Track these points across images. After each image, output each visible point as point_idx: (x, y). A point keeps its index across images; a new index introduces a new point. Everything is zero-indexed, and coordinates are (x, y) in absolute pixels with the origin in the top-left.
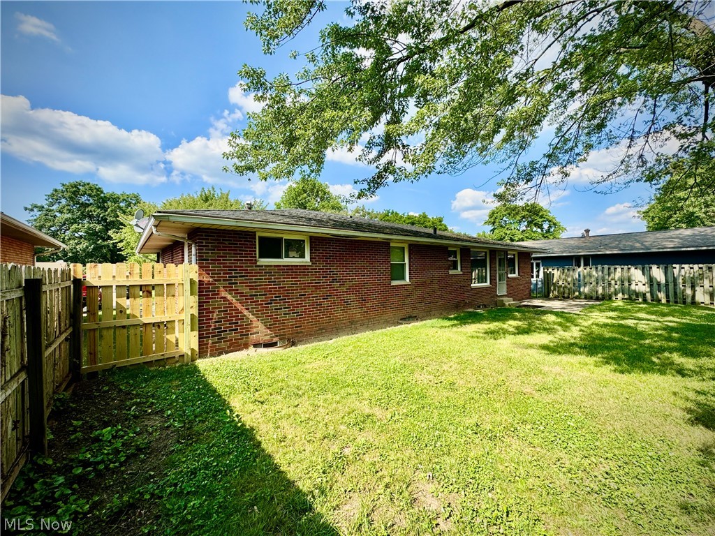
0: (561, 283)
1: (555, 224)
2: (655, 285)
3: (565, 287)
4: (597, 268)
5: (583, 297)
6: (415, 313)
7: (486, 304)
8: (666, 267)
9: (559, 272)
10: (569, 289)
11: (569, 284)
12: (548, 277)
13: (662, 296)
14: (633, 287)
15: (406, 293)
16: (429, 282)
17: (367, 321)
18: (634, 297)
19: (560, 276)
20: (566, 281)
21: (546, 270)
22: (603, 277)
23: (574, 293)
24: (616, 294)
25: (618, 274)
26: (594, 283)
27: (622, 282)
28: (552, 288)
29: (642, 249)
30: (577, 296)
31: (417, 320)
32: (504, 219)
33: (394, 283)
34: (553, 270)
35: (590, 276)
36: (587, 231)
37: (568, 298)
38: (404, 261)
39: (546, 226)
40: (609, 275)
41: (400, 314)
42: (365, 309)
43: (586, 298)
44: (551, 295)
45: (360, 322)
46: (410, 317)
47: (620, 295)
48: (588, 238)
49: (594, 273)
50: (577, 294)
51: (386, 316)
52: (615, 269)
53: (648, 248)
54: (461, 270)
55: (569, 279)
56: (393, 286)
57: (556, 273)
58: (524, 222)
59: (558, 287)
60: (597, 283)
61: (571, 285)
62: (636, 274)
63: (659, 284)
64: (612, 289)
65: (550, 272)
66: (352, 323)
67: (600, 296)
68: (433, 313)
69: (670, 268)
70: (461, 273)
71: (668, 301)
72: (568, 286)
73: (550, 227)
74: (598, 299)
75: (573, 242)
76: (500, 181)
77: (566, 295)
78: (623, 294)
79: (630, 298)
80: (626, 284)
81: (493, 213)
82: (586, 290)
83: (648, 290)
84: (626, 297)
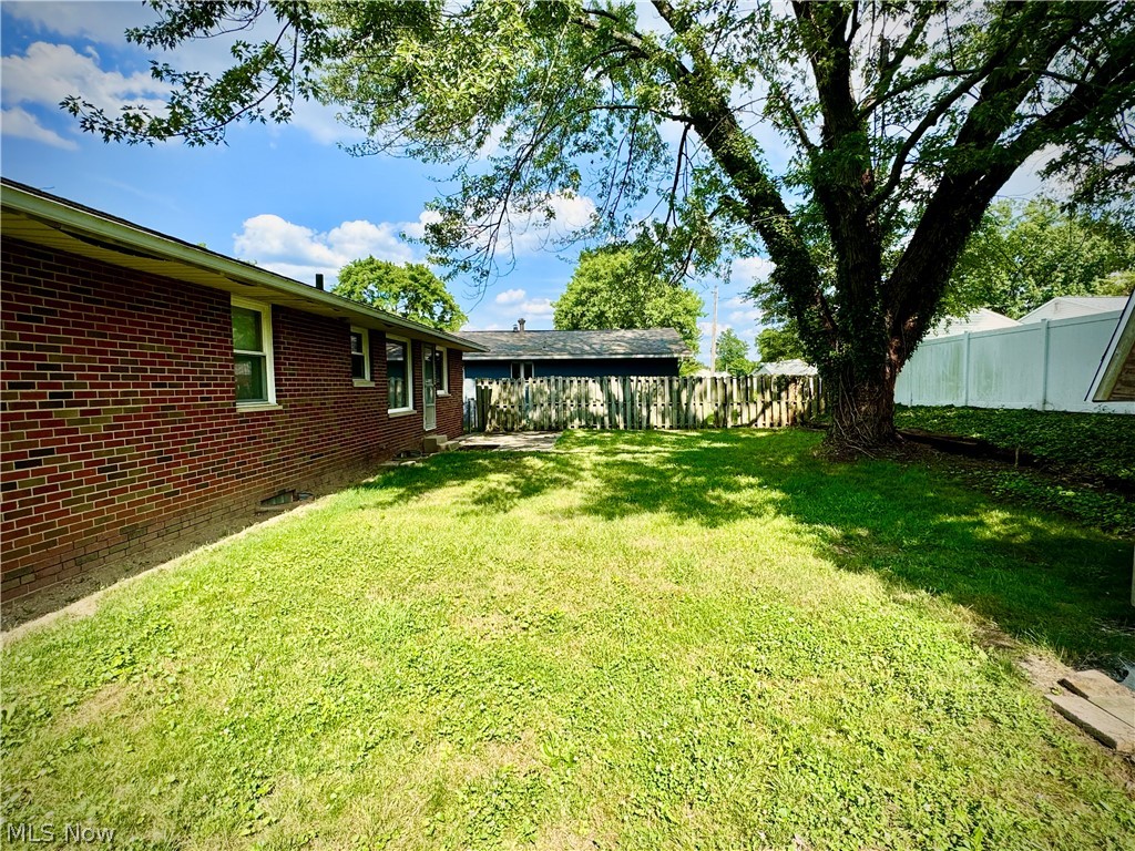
0: (501, 406)
1: (452, 308)
2: (613, 405)
3: (509, 411)
4: (549, 381)
5: (532, 427)
6: (292, 480)
7: (409, 448)
8: (624, 380)
9: (499, 387)
10: (513, 415)
11: (513, 407)
12: (483, 395)
13: (619, 419)
14: (592, 409)
15: (271, 434)
16: (317, 404)
17: (175, 520)
18: (592, 424)
19: (500, 394)
20: (510, 403)
21: (480, 384)
22: (557, 394)
23: (520, 421)
24: (572, 421)
25: (574, 390)
26: (546, 405)
27: (579, 402)
28: (489, 416)
29: (593, 354)
30: (525, 426)
31: (297, 498)
32: (371, 287)
33: (245, 407)
34: (490, 383)
35: (541, 392)
36: (522, 322)
37: (512, 429)
38: (260, 348)
39: (438, 310)
40: (564, 391)
41: (260, 488)
42: (170, 487)
43: (535, 429)
44: (488, 426)
45: (158, 527)
46: (283, 493)
47: (577, 421)
48: (523, 333)
49: (546, 389)
50: (524, 422)
51: (226, 499)
52: (571, 381)
53: (599, 354)
54: (372, 379)
55: (514, 399)
56: (242, 415)
57: (496, 388)
58: (403, 298)
59: (498, 413)
60: (550, 404)
61: (517, 409)
62: (594, 388)
63: (617, 402)
64: (568, 414)
65: (486, 387)
66: (130, 533)
67: (554, 425)
68: (326, 478)
69: (628, 381)
70: (373, 385)
71: (625, 427)
72: (512, 411)
73: (444, 311)
74: (551, 430)
75: (504, 339)
76: (430, 200)
77: (509, 426)
78: (580, 420)
79: (587, 426)
80: (583, 404)
81: (349, 273)
82: (535, 415)
83: (606, 412)
84: (584, 423)
